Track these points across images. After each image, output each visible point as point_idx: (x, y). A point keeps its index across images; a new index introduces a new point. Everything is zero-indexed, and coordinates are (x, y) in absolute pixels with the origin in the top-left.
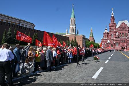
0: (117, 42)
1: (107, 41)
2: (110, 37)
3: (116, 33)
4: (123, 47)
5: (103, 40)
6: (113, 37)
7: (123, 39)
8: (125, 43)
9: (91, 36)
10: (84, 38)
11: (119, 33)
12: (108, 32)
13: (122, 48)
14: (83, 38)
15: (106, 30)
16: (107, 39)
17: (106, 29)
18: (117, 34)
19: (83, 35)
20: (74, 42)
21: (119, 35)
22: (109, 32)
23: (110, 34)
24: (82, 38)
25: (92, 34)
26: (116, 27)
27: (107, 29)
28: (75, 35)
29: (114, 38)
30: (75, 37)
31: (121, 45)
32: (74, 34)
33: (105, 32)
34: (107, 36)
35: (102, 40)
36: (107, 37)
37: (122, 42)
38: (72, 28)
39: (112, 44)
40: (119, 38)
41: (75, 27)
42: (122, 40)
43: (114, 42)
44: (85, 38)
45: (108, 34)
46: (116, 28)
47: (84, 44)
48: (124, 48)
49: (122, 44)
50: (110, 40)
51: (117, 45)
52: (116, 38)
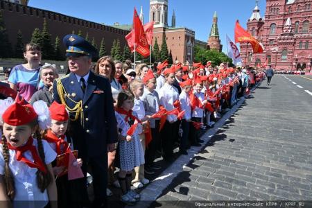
0: (285, 49)
2: (265, 33)
3: (285, 20)
4: (301, 62)
6: (274, 33)
7: (305, 38)
8: (307, 51)
9: (213, 34)
10: (189, 37)
11: (294, 22)
12: (261, 19)
13: (298, 67)
14: (187, 37)
15: (254, 11)
17: (256, 8)
18: (288, 22)
20: (160, 49)
21: (293, 27)
22: (264, 19)
23: (266, 25)
24: (183, 38)
25: (217, 29)
26: (288, 3)
27: (258, 11)
28: (164, 29)
29: (278, 37)
30: (164, 34)
31: (296, 56)
32: (161, 25)
33: (252, 18)
34: (258, 31)
36: (256, 33)
37: (300, 47)
38: (157, 7)
39: (269, 56)
40: (292, 35)
41: (165, 6)
42: (301, 42)
43: (276, 49)
45: (260, 23)
46: (285, 5)
47: (189, 56)
48: (305, 65)
49: (299, 54)
50: (265, 44)
51: (283, 57)
52: (282, 35)
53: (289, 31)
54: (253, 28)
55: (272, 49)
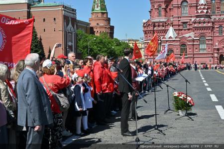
0: (202, 36)
1: (166, 31)
5: (151, 28)
6: (187, 14)
16: (165, 24)
19: (67, 4)
21: (208, 6)
23: (175, 2)
24: (60, 20)
28: (29, 6)
29: (193, 19)
30: (29, 13)
34: (165, 9)
35: (146, 25)
36: (163, 13)
37: (222, 32)
39: (183, 45)
40: (209, 17)
43: (191, 35)
44: (74, 20)
47: (71, 47)
49: (220, 43)
50: (177, 28)
51: (201, 46)
52: (197, 17)
53: (205, 11)
54: (160, 6)
55: (187, 35)
